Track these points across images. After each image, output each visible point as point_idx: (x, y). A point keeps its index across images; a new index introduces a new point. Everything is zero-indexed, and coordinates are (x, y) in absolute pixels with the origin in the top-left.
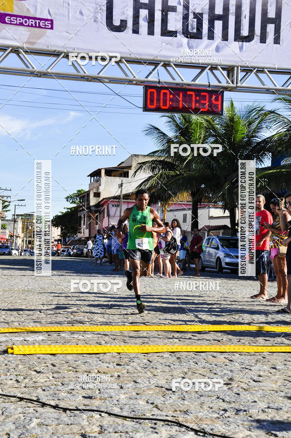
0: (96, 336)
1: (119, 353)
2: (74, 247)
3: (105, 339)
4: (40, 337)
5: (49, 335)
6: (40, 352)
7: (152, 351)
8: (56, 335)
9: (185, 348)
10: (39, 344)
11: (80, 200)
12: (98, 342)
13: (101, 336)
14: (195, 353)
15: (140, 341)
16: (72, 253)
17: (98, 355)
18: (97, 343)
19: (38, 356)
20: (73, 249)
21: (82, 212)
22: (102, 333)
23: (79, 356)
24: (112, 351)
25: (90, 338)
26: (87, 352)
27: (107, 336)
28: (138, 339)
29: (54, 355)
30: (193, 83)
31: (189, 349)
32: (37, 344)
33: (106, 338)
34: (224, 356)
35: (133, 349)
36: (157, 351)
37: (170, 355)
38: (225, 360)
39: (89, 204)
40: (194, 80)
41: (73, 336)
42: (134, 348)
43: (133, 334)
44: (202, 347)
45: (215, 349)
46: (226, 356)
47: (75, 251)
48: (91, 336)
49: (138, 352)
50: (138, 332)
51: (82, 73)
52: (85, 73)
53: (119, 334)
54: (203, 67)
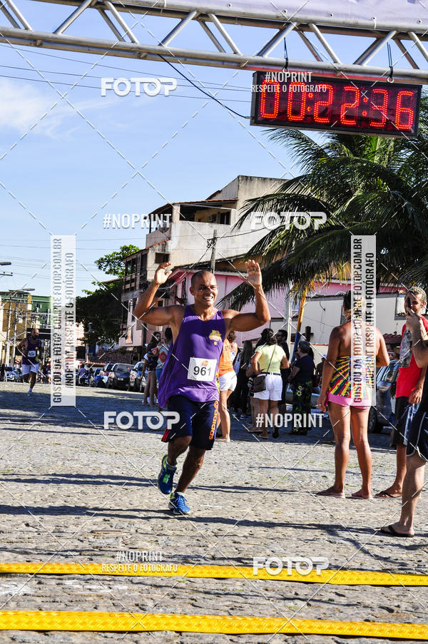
0: (136, 587)
1: (180, 633)
2: (110, 366)
3: (154, 596)
4: (21, 588)
5: (40, 583)
6: (16, 627)
7: (248, 631)
8: (54, 582)
9: (317, 627)
10: (18, 605)
11: (127, 266)
12: (139, 602)
13: (147, 587)
14: (337, 638)
15: (224, 602)
16: (105, 380)
17: (135, 636)
18: (137, 605)
19: (12, 634)
20: (109, 370)
21: (130, 294)
22: (149, 582)
23: (98, 637)
24: (166, 628)
25: (124, 591)
26: (113, 628)
27: (159, 590)
28: (223, 598)
29: (45, 632)
30: (357, 67)
31: (326, 627)
32: (13, 604)
33: (157, 594)
35: (210, 625)
36: (259, 631)
37: (286, 641)
39: (144, 277)
40: (361, 60)
41: (88, 587)
42: (212, 622)
43: (213, 586)
44: (353, 626)
45: (381, 631)
47: (112, 375)
48: (125, 587)
49: (218, 630)
50: (223, 581)
51: (128, 43)
52: (133, 42)
53: (183, 585)
54: (380, 34)
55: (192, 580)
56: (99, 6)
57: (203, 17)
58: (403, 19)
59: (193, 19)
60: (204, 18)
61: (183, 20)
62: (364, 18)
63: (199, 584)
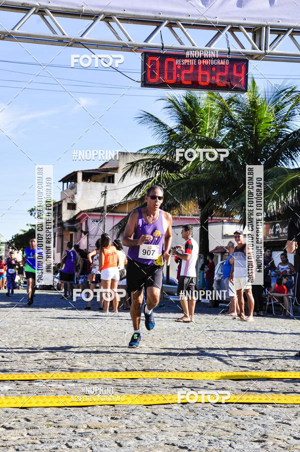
0: (80, 384)
1: (113, 405)
4: (6, 387)
5: (17, 384)
6: (7, 406)
7: (157, 403)
8: (26, 384)
10: (6, 396)
15: (137, 390)
17: (85, 408)
19: (6, 409)
22: (88, 382)
23: (61, 410)
26: (70, 405)
27: (95, 385)
28: (137, 388)
30: (207, 48)
32: (2, 395)
34: (253, 408)
36: (164, 403)
37: (182, 407)
38: (254, 413)
40: (210, 44)
41: (49, 385)
42: (133, 398)
43: (129, 383)
46: (256, 408)
48: (73, 385)
49: (139, 403)
50: (135, 380)
51: (60, 35)
52: (64, 35)
53: (110, 383)
54: (220, 28)
55: (115, 380)
56: (40, 13)
57: (108, 18)
58: (235, 18)
59: (101, 20)
60: (108, 20)
61: (95, 21)
62: (210, 17)
63: (120, 382)
